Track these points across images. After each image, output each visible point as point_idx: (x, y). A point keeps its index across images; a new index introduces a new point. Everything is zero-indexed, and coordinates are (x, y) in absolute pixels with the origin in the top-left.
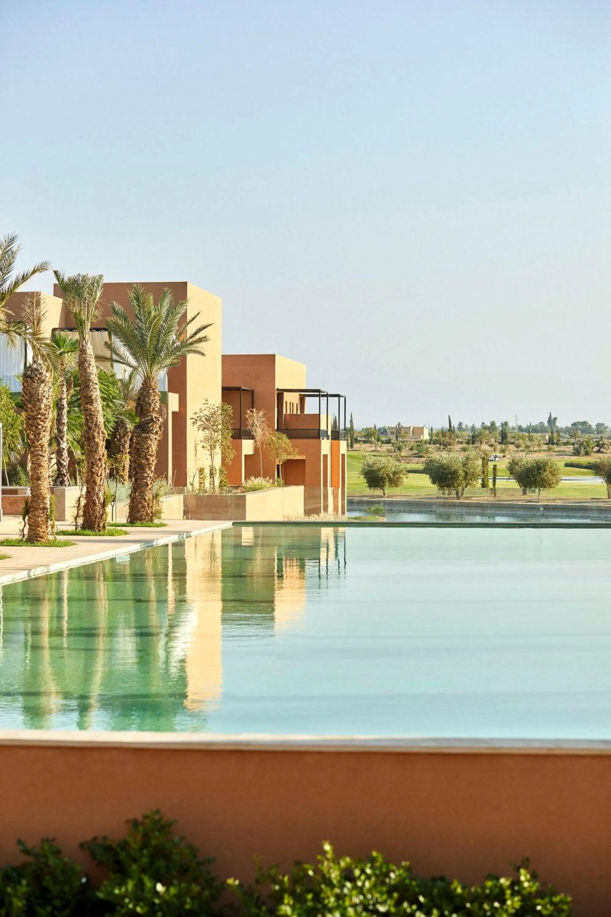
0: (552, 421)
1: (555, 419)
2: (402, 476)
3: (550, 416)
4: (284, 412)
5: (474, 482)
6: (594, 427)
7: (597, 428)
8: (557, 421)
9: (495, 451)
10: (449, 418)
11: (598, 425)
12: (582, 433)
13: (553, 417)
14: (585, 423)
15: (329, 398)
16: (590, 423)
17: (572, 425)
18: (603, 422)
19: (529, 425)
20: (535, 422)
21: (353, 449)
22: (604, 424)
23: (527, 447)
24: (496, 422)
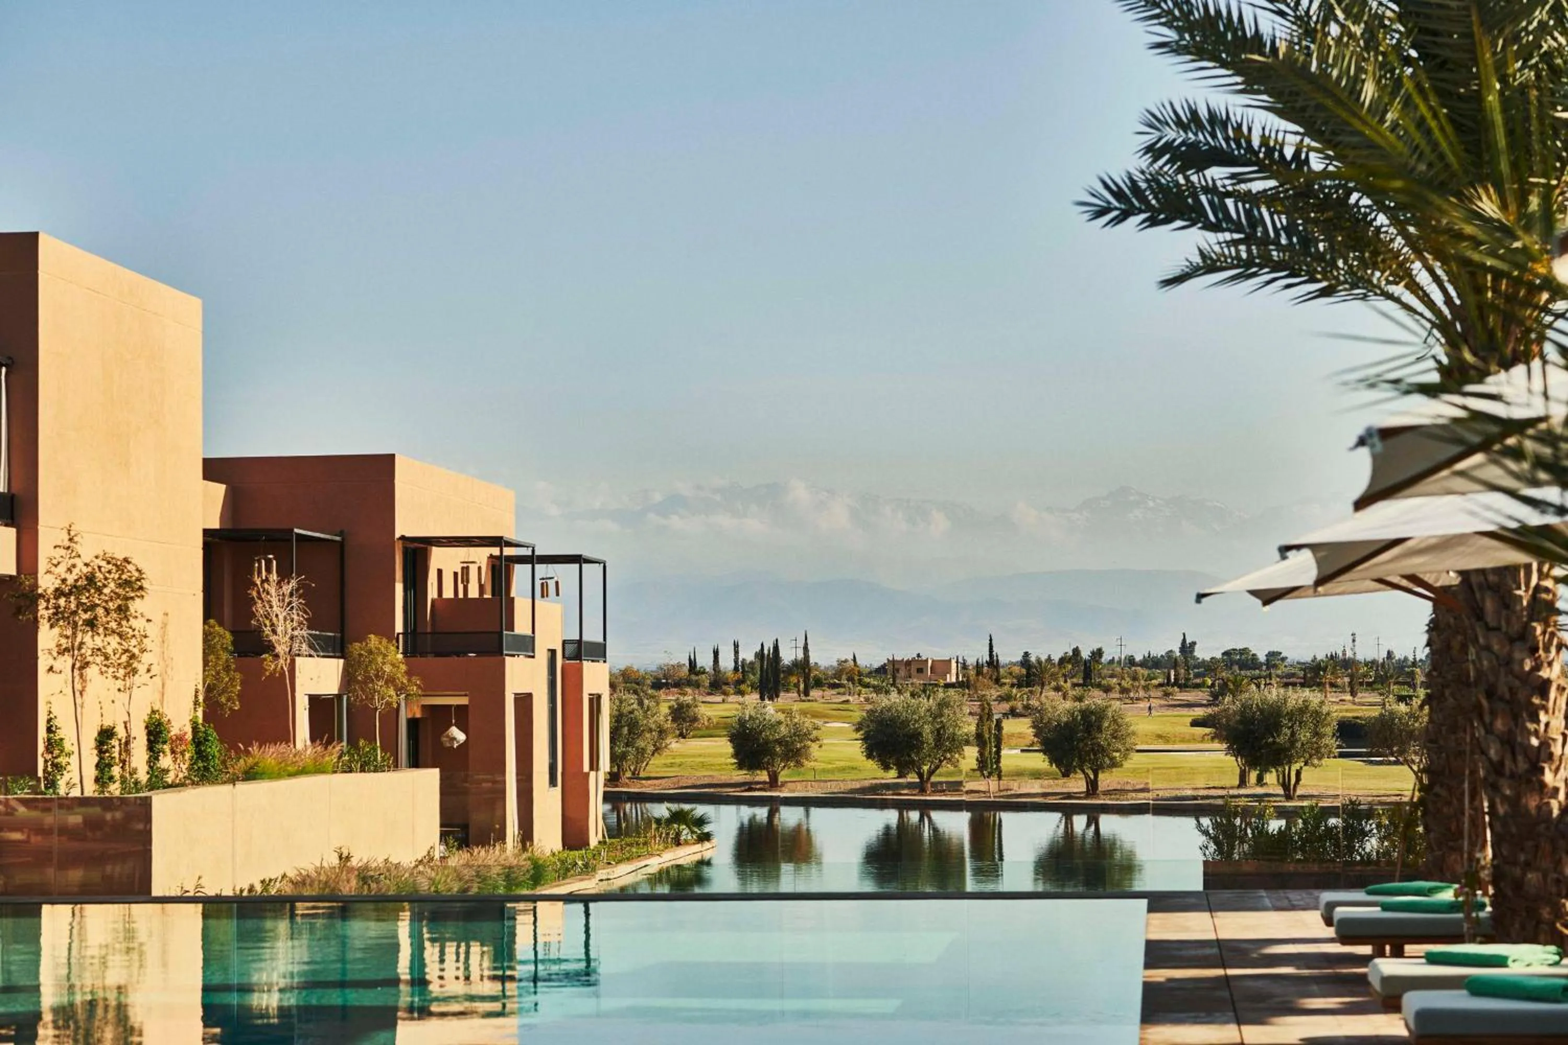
0: (1187, 648)
1: (1193, 644)
2: (809, 743)
3: (1184, 640)
4: (432, 593)
5: (957, 756)
6: (1262, 658)
7: (1267, 660)
8: (1197, 647)
9: (1064, 698)
10: (991, 640)
11: (1272, 655)
12: (1240, 669)
13: (1188, 641)
14: (1244, 651)
15: (537, 566)
16: (1254, 652)
17: (1224, 654)
18: (1279, 650)
19: (1147, 655)
20: (1159, 651)
21: (809, 698)
22: (1280, 653)
23: (1124, 691)
24: (1080, 648)
